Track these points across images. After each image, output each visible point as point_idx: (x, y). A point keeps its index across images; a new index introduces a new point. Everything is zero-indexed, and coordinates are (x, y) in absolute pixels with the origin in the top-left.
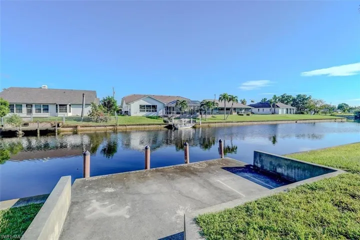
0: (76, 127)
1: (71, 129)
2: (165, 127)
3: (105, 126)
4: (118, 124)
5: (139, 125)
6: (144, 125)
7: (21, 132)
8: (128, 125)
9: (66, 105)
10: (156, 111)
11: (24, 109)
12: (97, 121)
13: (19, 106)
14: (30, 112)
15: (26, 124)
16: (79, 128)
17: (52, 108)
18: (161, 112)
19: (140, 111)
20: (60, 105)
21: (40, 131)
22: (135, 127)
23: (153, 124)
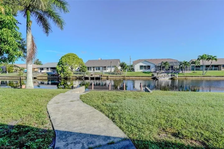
0: (108, 77)
1: (106, 77)
2: (152, 78)
3: (120, 77)
4: (126, 76)
5: (137, 76)
6: (139, 76)
7: (90, 78)
8: (130, 77)
9: (106, 67)
10: (150, 69)
11: (92, 69)
12: (116, 75)
13: (91, 68)
14: (94, 70)
15: (92, 75)
16: (109, 77)
17: (101, 68)
18: (153, 70)
19: (140, 69)
20: (104, 67)
21: (96, 78)
22: (134, 77)
23: (144, 76)
